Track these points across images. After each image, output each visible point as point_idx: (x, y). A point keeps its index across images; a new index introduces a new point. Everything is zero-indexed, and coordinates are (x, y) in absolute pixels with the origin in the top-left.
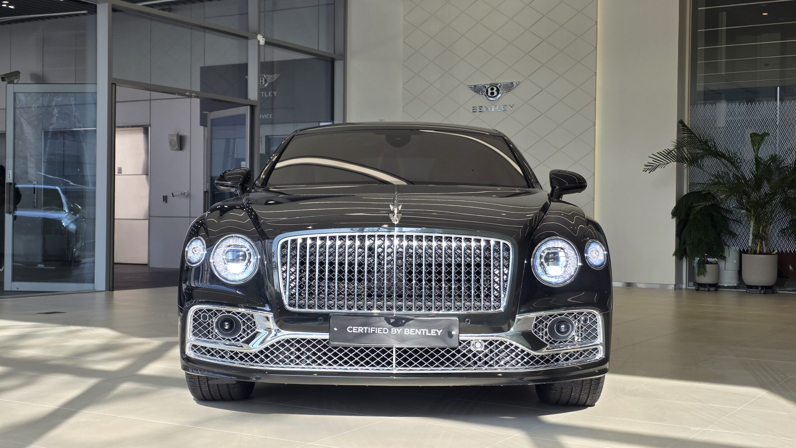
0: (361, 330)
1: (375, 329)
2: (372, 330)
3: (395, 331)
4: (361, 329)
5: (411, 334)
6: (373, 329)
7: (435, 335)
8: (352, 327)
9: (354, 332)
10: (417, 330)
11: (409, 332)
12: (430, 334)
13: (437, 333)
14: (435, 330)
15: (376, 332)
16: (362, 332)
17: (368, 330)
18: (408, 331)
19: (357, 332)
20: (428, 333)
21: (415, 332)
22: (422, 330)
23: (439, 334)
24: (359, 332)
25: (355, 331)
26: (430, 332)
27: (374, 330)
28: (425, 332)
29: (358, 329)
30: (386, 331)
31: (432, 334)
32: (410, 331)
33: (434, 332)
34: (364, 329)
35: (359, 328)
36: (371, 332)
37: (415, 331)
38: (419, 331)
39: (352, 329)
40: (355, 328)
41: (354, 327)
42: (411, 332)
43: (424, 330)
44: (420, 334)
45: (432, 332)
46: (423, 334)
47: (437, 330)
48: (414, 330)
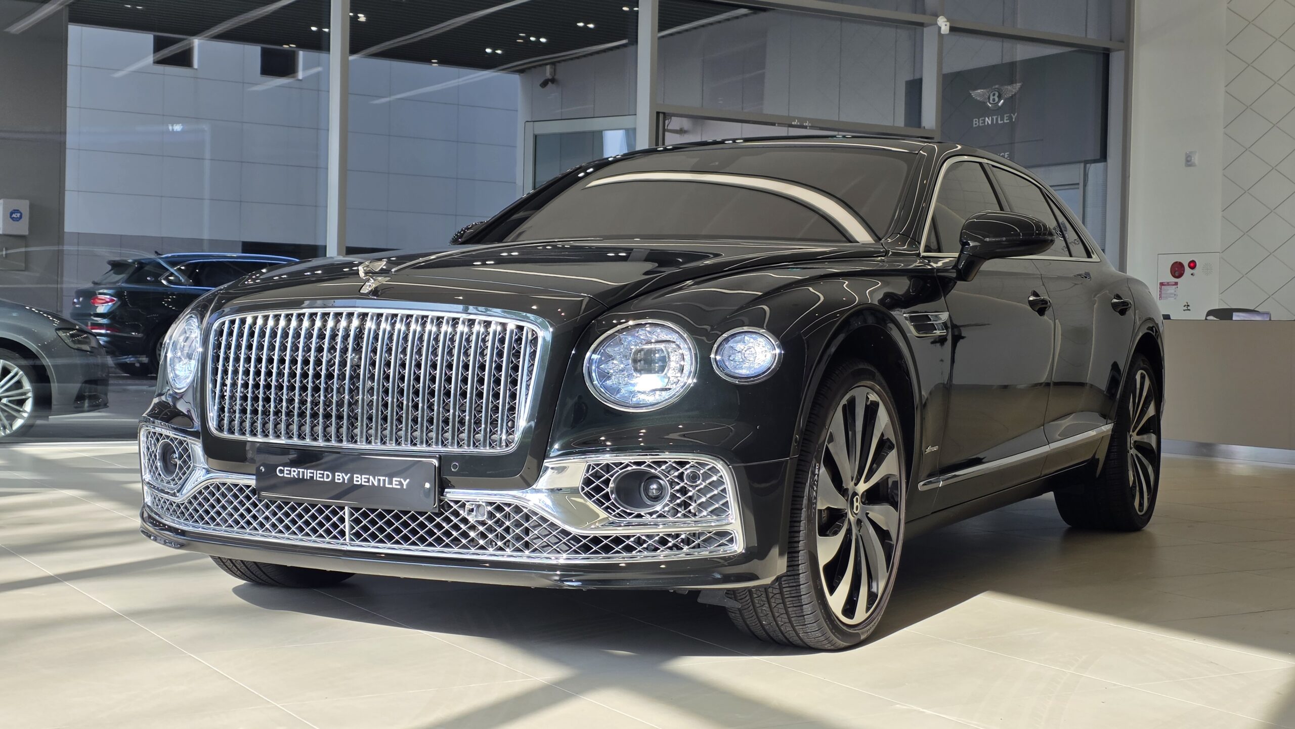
0: (295, 474)
1: (313, 473)
2: (309, 475)
3: (340, 477)
4: (294, 471)
5: (363, 483)
6: (310, 473)
7: (399, 487)
8: (282, 468)
9: (285, 475)
10: (371, 478)
11: (360, 481)
12: (391, 486)
13: (401, 484)
14: (399, 479)
15: (315, 479)
16: (296, 477)
17: (303, 473)
18: (359, 479)
19: (289, 476)
20: (389, 484)
21: (368, 482)
22: (379, 478)
23: (405, 487)
24: (292, 476)
25: (287, 474)
26: (390, 483)
27: (312, 475)
28: (384, 480)
29: (290, 471)
30: (328, 476)
31: (394, 486)
32: (361, 479)
33: (397, 483)
34: (299, 471)
35: (293, 469)
36: (308, 478)
37: (369, 479)
38: (375, 479)
39: (282, 471)
40: (287, 470)
41: (286, 468)
42: (363, 480)
43: (382, 478)
44: (376, 484)
45: (394, 483)
46: (381, 485)
47: (402, 480)
48: (368, 476)
